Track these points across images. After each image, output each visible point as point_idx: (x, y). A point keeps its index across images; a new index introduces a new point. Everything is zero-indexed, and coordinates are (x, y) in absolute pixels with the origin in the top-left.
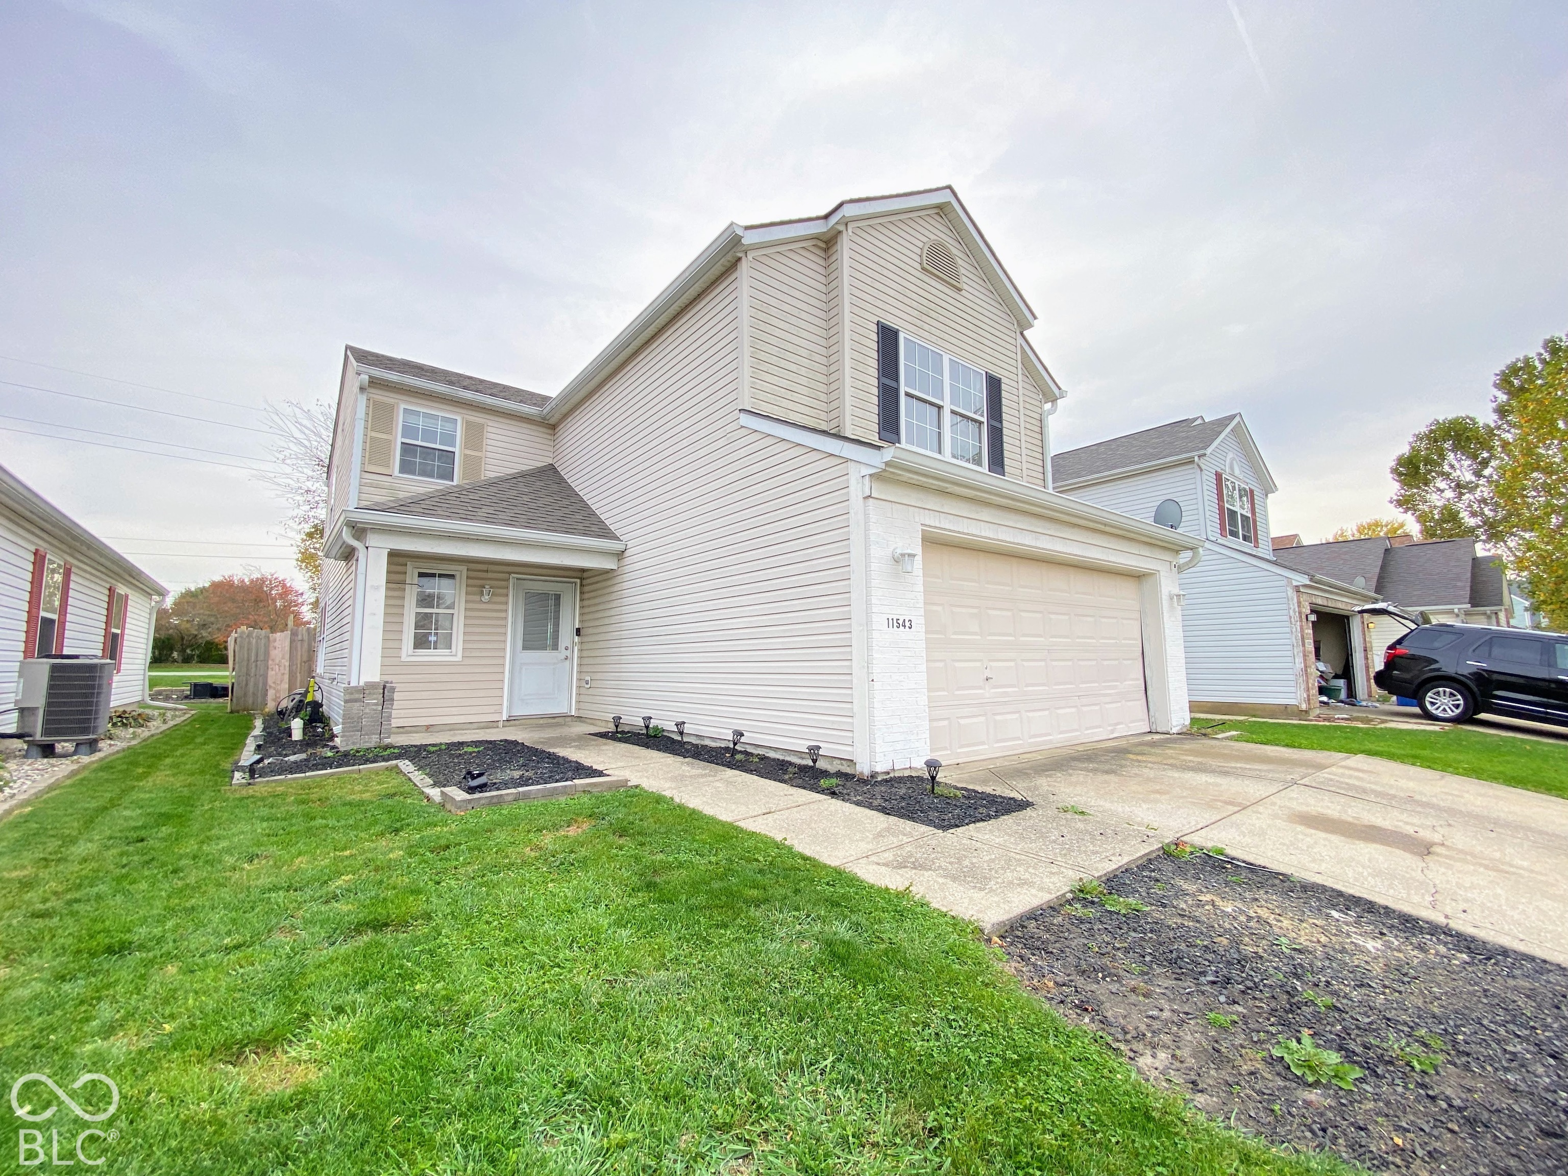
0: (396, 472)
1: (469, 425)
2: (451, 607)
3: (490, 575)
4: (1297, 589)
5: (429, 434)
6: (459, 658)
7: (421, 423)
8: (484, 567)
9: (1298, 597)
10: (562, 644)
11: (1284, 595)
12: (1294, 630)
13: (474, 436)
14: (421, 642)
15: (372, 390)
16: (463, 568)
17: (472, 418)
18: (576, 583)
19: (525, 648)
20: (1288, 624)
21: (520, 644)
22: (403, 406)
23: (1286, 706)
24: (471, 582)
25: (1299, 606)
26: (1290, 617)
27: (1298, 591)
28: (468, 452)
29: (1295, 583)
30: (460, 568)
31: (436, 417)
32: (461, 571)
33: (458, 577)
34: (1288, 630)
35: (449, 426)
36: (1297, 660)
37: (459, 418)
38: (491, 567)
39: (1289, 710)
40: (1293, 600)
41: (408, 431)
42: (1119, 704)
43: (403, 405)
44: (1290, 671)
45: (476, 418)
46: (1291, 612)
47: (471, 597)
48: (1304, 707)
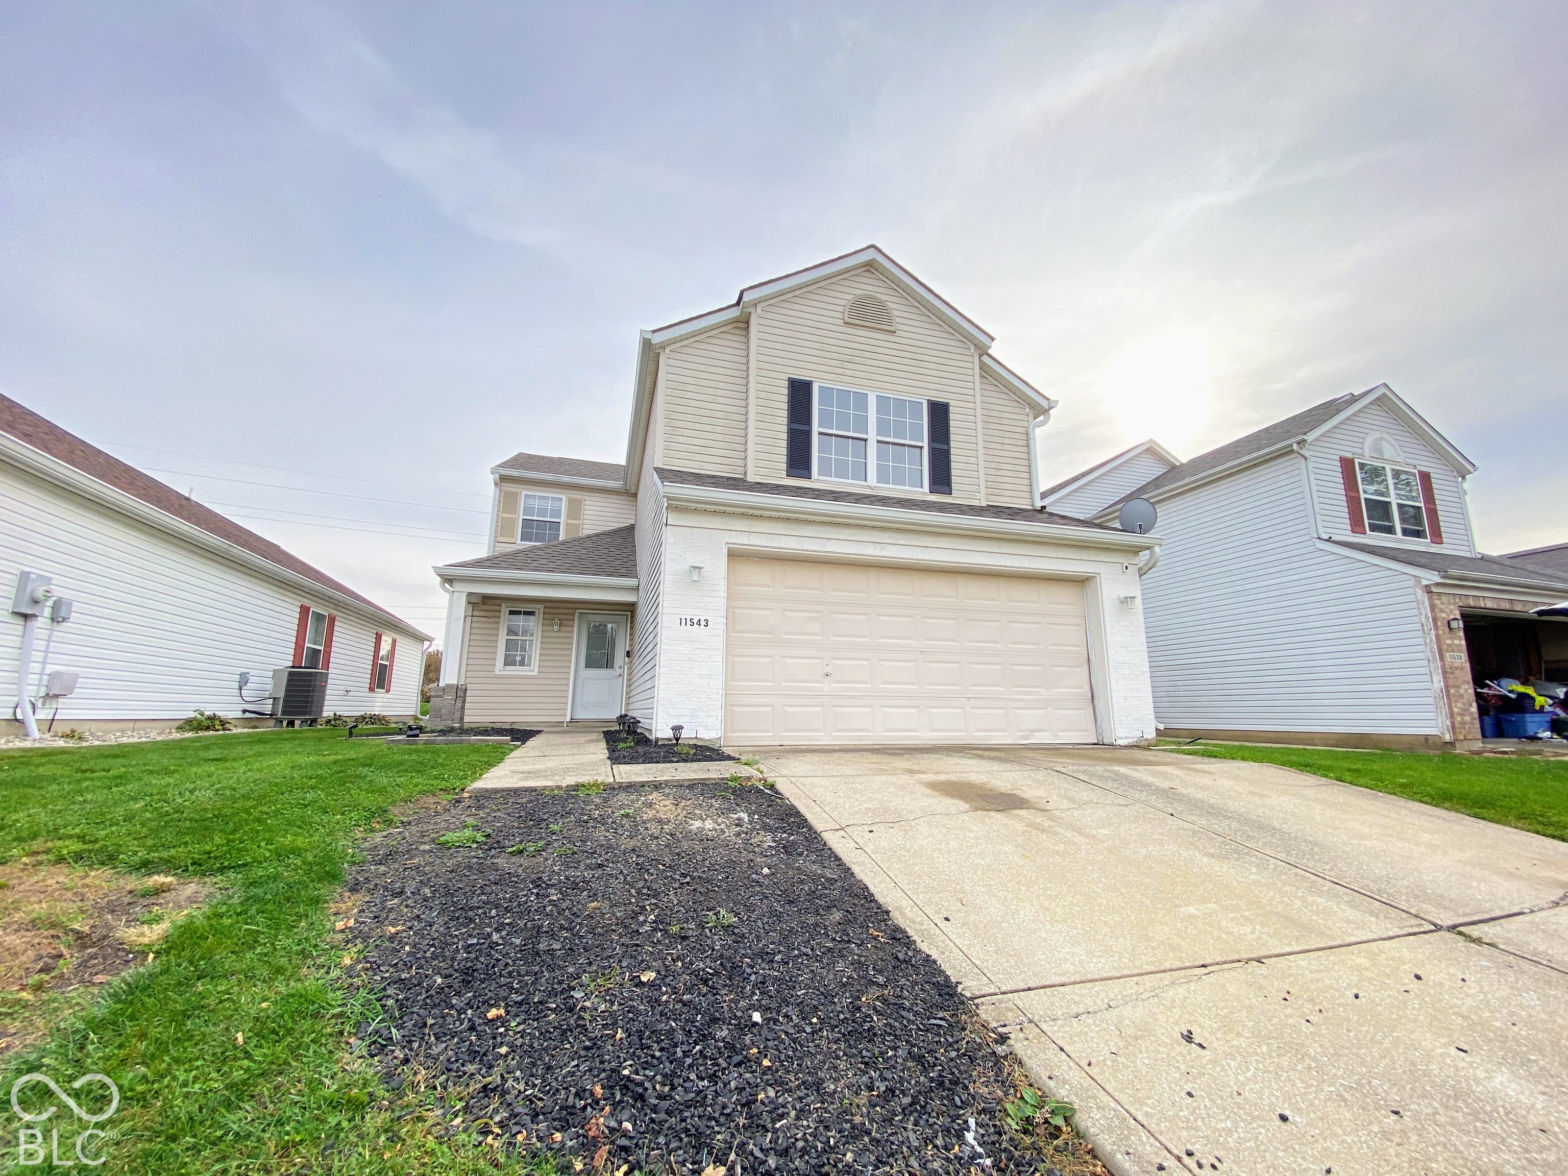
0: (519, 541)
1: (570, 500)
2: (532, 635)
3: (561, 611)
4: (1428, 590)
5: (543, 512)
6: (536, 673)
7: (536, 503)
8: (557, 605)
9: (1430, 599)
10: (616, 665)
11: (1412, 598)
12: (1428, 640)
13: (575, 509)
14: (509, 662)
15: (504, 484)
16: (541, 607)
17: (572, 496)
18: (627, 615)
19: (589, 665)
20: (1420, 633)
21: (583, 662)
22: (524, 493)
23: (1427, 737)
24: (546, 616)
25: (1432, 610)
26: (1423, 625)
27: (1429, 592)
28: (570, 521)
29: (1425, 582)
30: (537, 606)
31: (547, 498)
32: (539, 609)
33: (537, 613)
34: (1421, 641)
35: (557, 504)
36: (1434, 678)
37: (564, 497)
38: (562, 605)
39: (1431, 741)
40: (1423, 603)
41: (527, 510)
42: (1043, 711)
43: (524, 491)
44: (1428, 693)
45: (576, 495)
46: (1424, 620)
47: (546, 628)
48: (1448, 737)
